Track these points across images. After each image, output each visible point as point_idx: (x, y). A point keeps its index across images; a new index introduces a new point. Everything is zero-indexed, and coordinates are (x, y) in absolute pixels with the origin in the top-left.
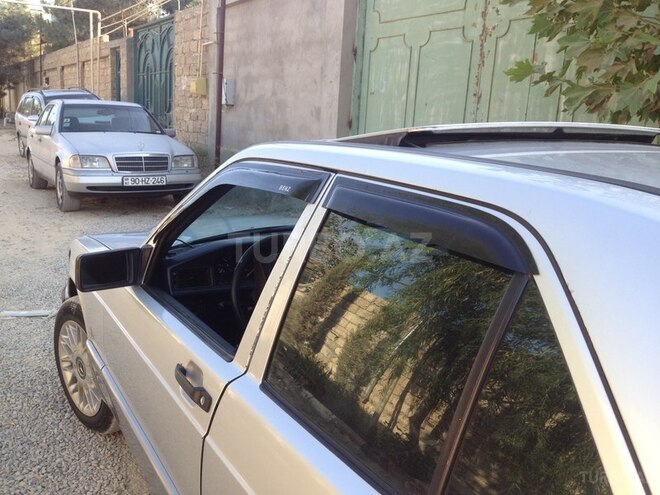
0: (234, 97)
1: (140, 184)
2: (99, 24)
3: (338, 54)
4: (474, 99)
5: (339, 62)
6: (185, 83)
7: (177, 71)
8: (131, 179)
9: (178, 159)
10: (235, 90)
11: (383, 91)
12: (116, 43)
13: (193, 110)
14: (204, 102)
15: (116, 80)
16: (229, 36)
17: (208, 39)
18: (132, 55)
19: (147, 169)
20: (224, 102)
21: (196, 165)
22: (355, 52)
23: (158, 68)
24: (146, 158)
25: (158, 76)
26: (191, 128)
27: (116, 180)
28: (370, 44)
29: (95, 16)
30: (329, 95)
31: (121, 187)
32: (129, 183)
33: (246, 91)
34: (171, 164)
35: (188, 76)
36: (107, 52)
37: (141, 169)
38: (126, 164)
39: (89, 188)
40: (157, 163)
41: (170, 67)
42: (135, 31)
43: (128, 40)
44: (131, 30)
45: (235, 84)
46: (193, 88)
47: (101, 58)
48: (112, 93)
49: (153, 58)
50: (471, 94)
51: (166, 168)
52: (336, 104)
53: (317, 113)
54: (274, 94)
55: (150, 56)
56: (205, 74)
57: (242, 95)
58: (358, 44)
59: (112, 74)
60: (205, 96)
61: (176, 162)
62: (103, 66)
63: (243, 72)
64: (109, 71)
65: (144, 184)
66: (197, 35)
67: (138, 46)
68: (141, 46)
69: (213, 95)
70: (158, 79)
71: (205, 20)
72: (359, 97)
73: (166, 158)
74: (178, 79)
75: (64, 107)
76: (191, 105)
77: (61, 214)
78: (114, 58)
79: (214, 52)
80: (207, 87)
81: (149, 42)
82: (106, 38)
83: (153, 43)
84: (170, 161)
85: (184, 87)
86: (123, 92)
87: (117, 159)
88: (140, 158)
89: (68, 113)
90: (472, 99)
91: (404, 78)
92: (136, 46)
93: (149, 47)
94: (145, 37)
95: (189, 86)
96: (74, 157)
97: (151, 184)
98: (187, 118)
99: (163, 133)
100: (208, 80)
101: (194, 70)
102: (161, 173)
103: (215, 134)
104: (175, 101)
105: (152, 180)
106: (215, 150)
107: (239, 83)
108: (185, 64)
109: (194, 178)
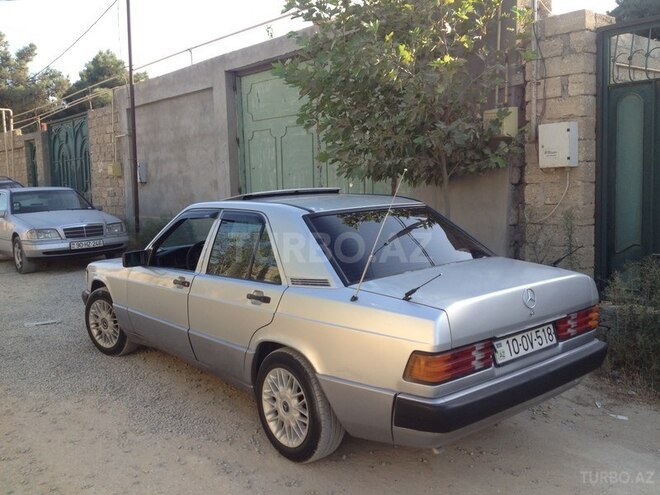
0: (147, 176)
1: (84, 247)
2: (12, 120)
3: (226, 143)
4: (318, 170)
5: (227, 148)
6: (101, 167)
7: (93, 157)
8: (77, 244)
9: (110, 226)
10: (147, 171)
11: (260, 167)
12: (30, 136)
13: (111, 189)
14: (121, 181)
15: (33, 168)
16: (139, 130)
17: (120, 133)
18: (47, 145)
19: (88, 236)
20: (139, 180)
21: (124, 229)
22: (238, 141)
23: (73, 156)
24: (86, 228)
25: (73, 163)
26: (109, 203)
27: (65, 245)
28: (248, 136)
29: (8, 113)
30: (223, 171)
31: (69, 251)
32: (76, 247)
33: (157, 172)
34: (106, 231)
35: (103, 162)
36: (21, 144)
37: (83, 236)
38: (72, 233)
39: (44, 253)
40: (95, 231)
41: (85, 155)
42: (48, 126)
43: (43, 133)
44: (45, 125)
45: (147, 166)
46: (110, 171)
47: (15, 149)
48: (28, 178)
49: (69, 147)
50: (316, 168)
51: (102, 234)
52: (228, 178)
53: (215, 184)
54: (180, 172)
55: (65, 146)
56: (120, 160)
57: (153, 174)
58: (240, 136)
59: (28, 163)
60: (120, 177)
61: (109, 228)
62: (17, 156)
63: (152, 157)
64: (24, 161)
65: (86, 247)
66: (110, 129)
67: (52, 138)
68: (55, 138)
69: (128, 175)
70: (74, 165)
71: (116, 118)
72: (245, 172)
73: (101, 226)
74: (94, 164)
75: (12, 195)
76: (109, 184)
77: (20, 276)
78: (29, 148)
79: (126, 142)
80: (122, 169)
81: (62, 135)
82: (19, 132)
83: (67, 136)
84: (104, 228)
85: (100, 171)
86: (40, 177)
87: (64, 230)
88: (82, 228)
89: (15, 199)
90: (317, 170)
91: (273, 158)
92: (50, 139)
93: (63, 139)
94: (59, 130)
95: (106, 170)
96: (31, 232)
97: (92, 246)
98: (105, 195)
99: (93, 208)
100: (122, 164)
101: (109, 157)
102: (98, 237)
103: (132, 206)
104: (93, 182)
105: (93, 243)
106: (134, 218)
107: (150, 165)
108: (100, 152)
109: (124, 239)
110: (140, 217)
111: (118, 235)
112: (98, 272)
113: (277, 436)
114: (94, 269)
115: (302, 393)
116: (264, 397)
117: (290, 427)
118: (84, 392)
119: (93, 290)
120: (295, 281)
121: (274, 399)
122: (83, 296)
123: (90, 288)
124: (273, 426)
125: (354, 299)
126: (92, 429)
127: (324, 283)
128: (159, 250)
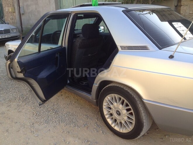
0: (24, 11)
1: (3, 38)
6: (7, 9)
7: (4, 6)
8: (1, 36)
9: (13, 29)
10: (24, 9)
11: (67, 5)
13: (11, 17)
14: (14, 14)
19: (5, 33)
20: (21, 13)
21: (18, 31)
24: (4, 30)
26: (11, 22)
30: (53, 7)
33: (27, 9)
34: (11, 31)
35: (8, 7)
37: (3, 34)
40: (7, 31)
41: (1, 5)
45: (23, 7)
46: (10, 10)
51: (10, 32)
54: (36, 9)
56: (13, 6)
57: (26, 11)
60: (14, 12)
61: (12, 30)
63: (25, 4)
65: (4, 37)
69: (17, 12)
72: (61, 7)
73: (9, 30)
74: (4, 8)
76: (10, 15)
85: (7, 11)
88: (2, 30)
91: (72, 1)
97: (6, 37)
98: (9, 19)
99: (5, 23)
100: (14, 8)
101: (9, 5)
102: (9, 34)
103: (19, 22)
104: (5, 15)
105: (6, 36)
106: (21, 27)
107: (25, 7)
108: (6, 4)
109: (18, 34)
110: (23, 27)
111: (16, 33)
112: (10, 46)
113: (113, 126)
114: (8, 45)
115: (130, 107)
116: (104, 107)
117: (121, 123)
118: (10, 101)
119: (8, 54)
120: (123, 48)
121: (110, 108)
122: (5, 57)
123: (7, 53)
124: (110, 121)
125: (171, 57)
126: (17, 122)
127: (144, 48)
128: (37, 36)
